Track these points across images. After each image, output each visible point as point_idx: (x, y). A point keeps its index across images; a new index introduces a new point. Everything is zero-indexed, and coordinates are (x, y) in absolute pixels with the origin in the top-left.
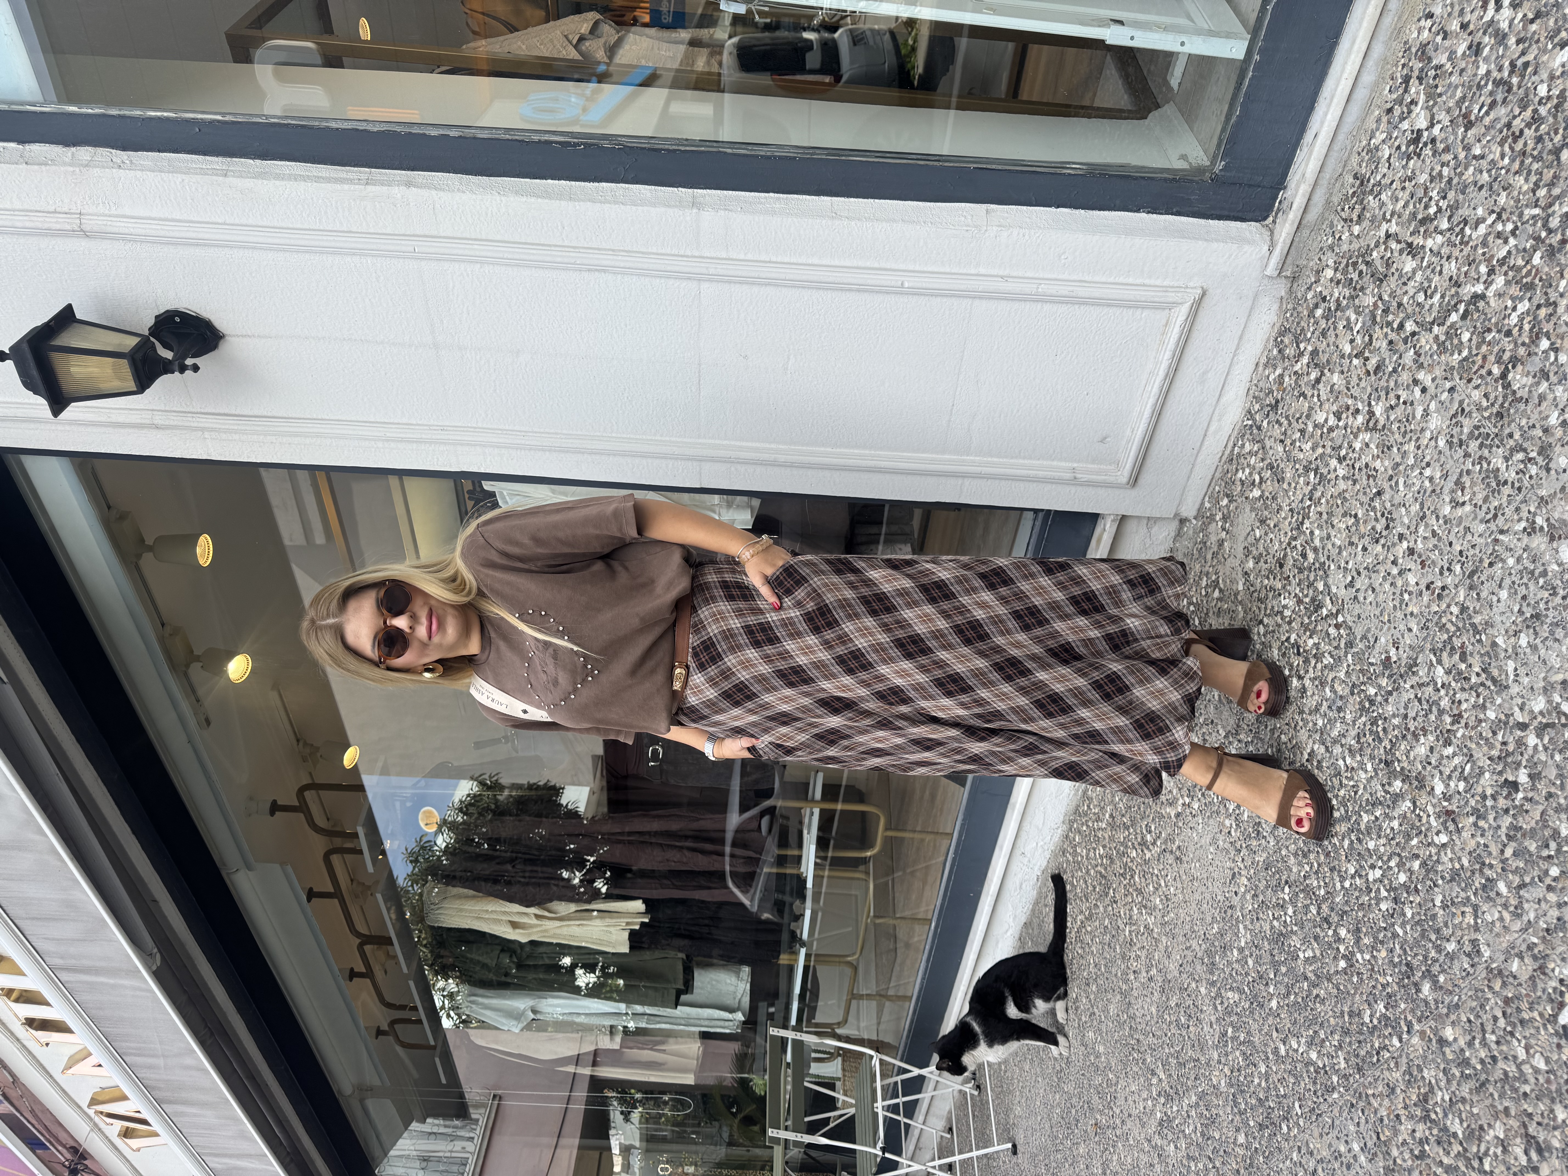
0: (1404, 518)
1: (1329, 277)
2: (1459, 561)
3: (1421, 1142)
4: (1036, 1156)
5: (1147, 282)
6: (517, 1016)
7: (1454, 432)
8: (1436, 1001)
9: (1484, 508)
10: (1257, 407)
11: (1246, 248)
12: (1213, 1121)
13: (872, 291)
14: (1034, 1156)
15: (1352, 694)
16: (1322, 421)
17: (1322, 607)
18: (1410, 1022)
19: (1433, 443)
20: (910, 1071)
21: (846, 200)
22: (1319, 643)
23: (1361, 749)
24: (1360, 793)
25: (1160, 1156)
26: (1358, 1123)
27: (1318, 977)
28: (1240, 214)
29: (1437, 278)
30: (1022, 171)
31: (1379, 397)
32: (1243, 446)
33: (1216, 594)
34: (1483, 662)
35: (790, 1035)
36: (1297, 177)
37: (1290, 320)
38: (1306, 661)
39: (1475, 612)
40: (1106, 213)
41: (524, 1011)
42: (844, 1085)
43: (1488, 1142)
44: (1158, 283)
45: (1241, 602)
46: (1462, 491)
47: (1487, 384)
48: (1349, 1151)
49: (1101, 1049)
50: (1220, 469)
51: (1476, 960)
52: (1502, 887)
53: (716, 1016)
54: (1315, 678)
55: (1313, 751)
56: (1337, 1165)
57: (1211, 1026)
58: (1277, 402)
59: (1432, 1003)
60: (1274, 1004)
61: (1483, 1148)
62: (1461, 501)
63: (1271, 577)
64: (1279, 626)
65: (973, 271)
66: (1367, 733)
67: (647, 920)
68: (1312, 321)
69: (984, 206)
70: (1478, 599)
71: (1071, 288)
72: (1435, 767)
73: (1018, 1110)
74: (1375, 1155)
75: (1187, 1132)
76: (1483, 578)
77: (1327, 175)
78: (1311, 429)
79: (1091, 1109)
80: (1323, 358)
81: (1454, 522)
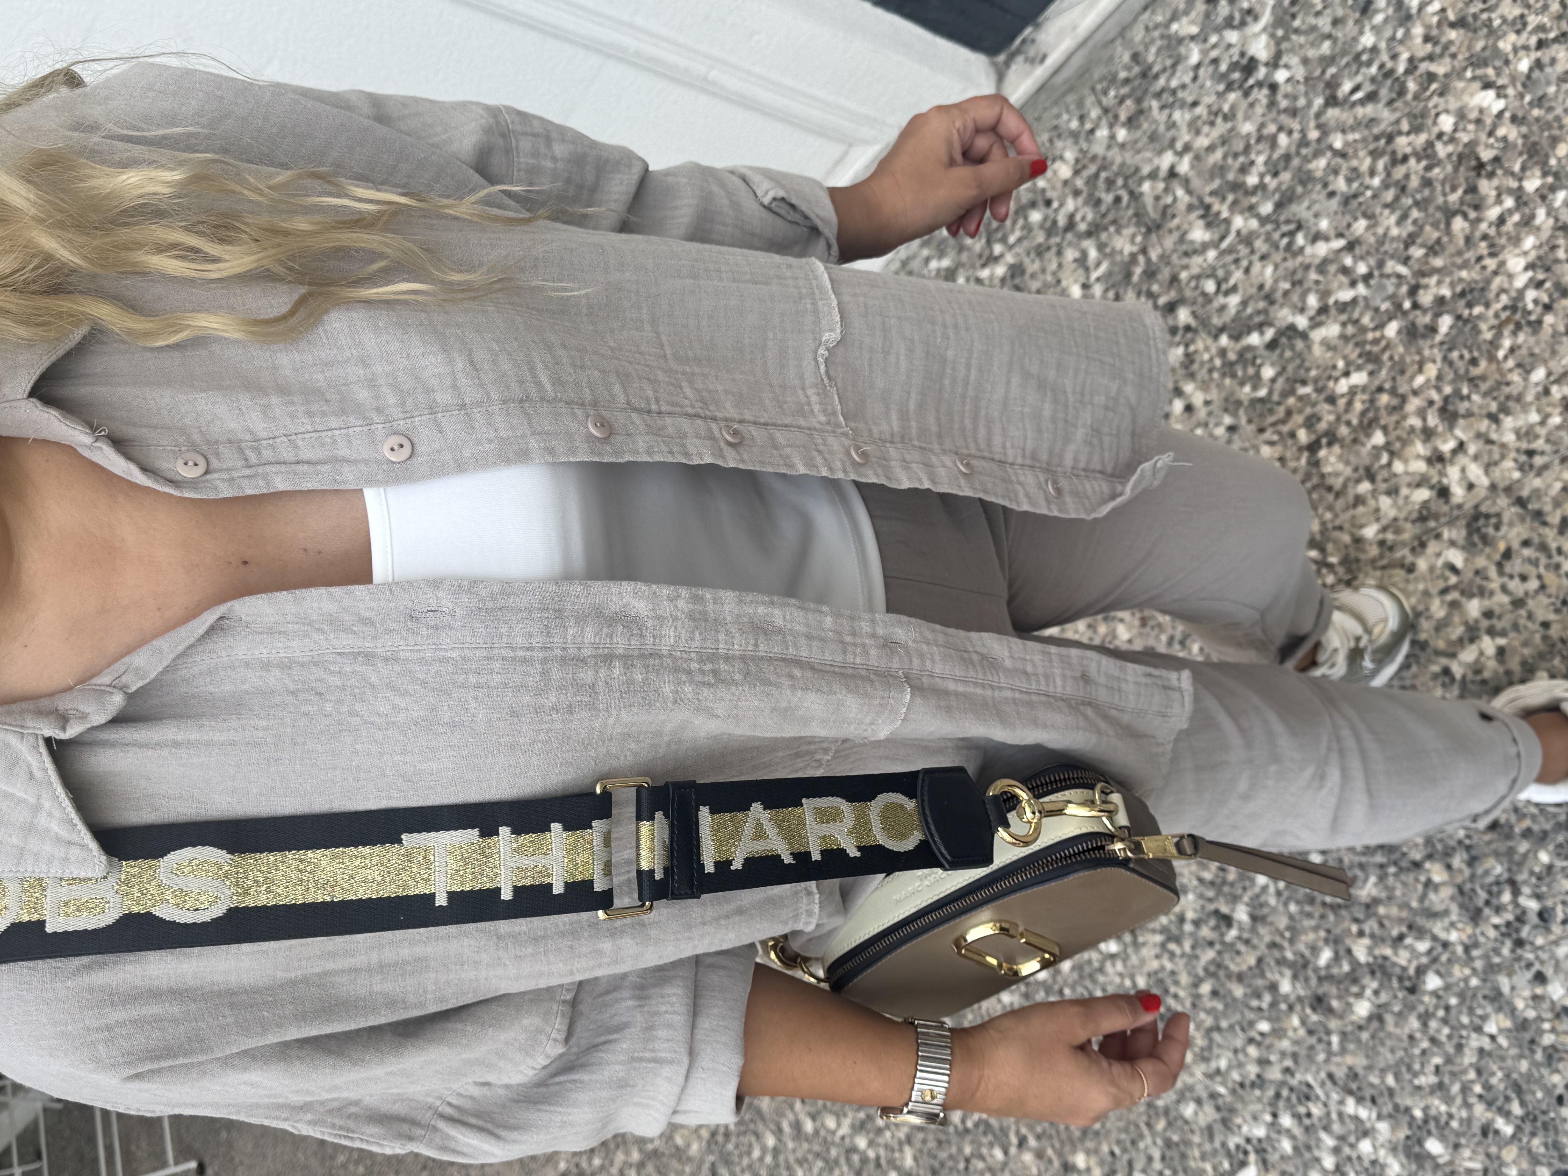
1: (1062, 175)
28: (973, 39)
29: (1239, 274)
36: (1060, 21)
47: (1286, 446)
65: (625, 19)
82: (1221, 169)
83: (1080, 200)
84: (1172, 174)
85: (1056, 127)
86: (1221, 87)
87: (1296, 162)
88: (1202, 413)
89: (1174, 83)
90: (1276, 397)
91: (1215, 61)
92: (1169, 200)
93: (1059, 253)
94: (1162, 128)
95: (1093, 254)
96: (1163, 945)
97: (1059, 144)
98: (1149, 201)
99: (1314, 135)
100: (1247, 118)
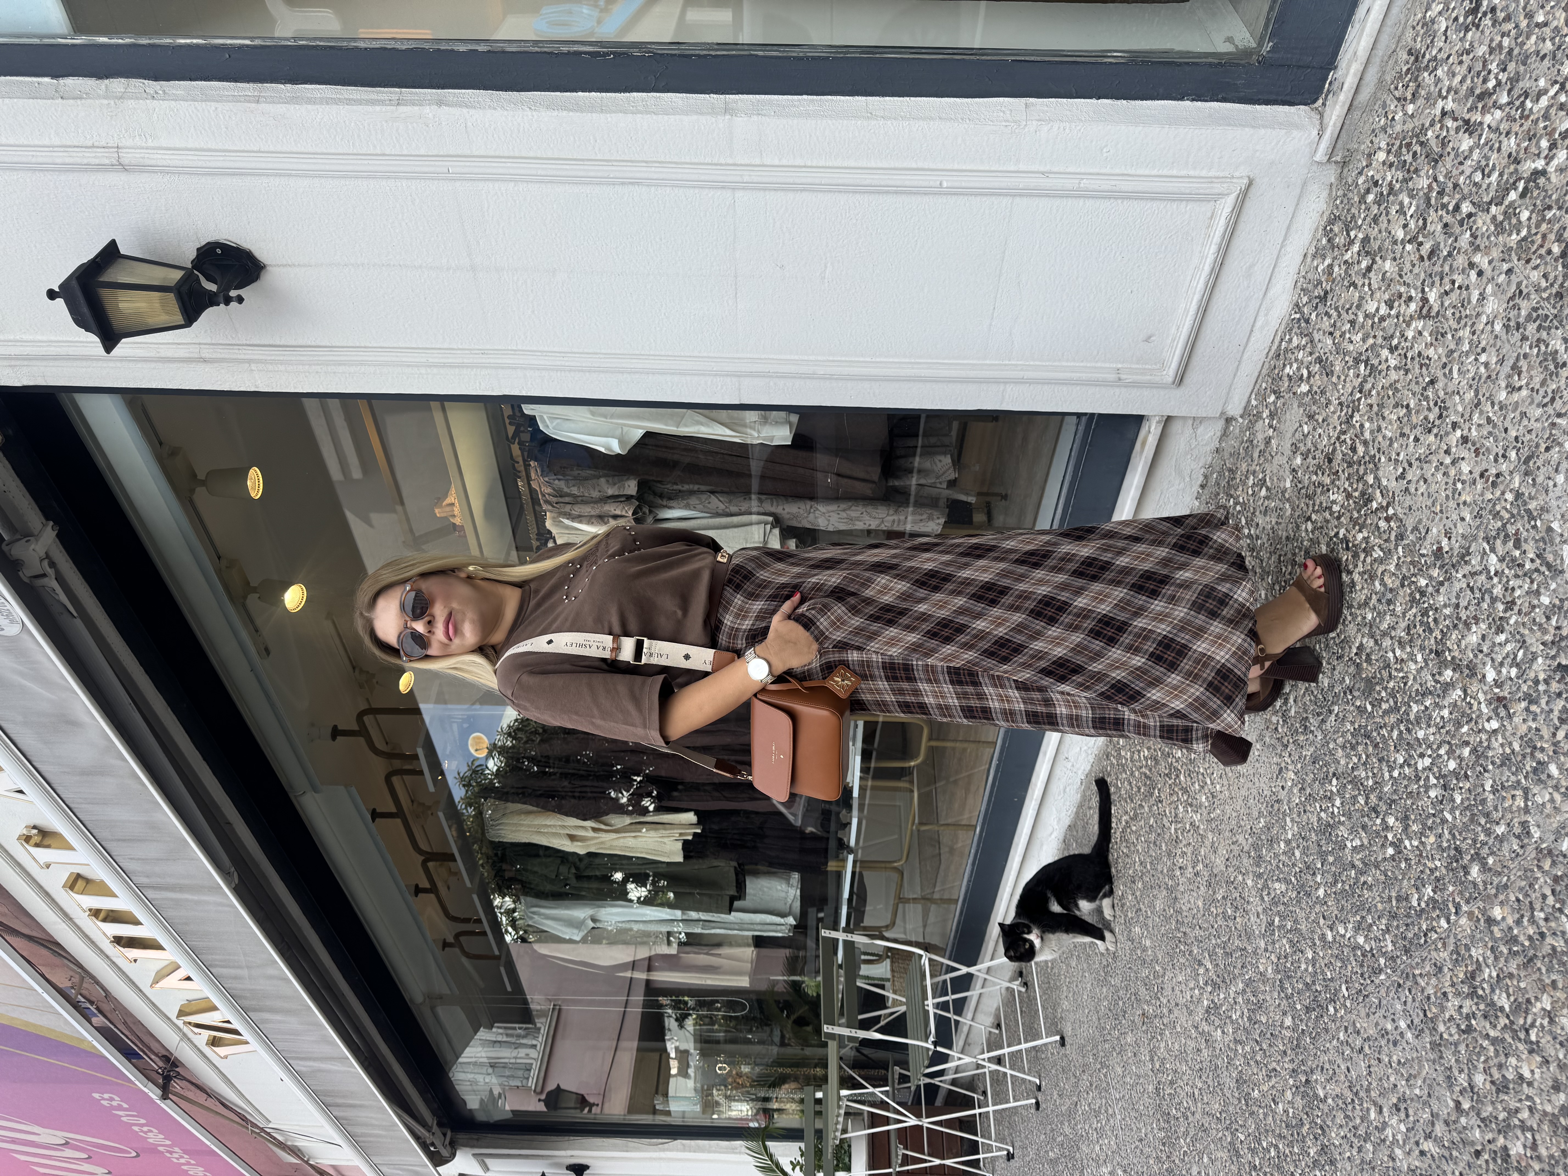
0: (1457, 405)
1: (1381, 160)
2: (1514, 447)
3: (1468, 1017)
4: (1084, 1046)
5: (1192, 173)
6: (577, 924)
7: (1511, 315)
8: (1485, 883)
9: (1542, 392)
10: (1305, 299)
11: (1295, 133)
12: (1260, 1006)
13: (911, 193)
14: (1081, 1048)
15: (1403, 586)
16: (1373, 310)
17: (1371, 501)
18: (1459, 903)
19: (1489, 327)
20: (958, 970)
21: (882, 99)
22: (1368, 537)
23: (1411, 641)
24: (1410, 683)
25: (1207, 1041)
26: (1405, 1002)
27: (1365, 864)
28: (1288, 98)
29: (1495, 156)
30: (1062, 63)
31: (1433, 282)
32: (1291, 340)
33: (1263, 492)
34: (1537, 548)
35: (841, 936)
36: (1349, 55)
37: (1341, 207)
38: (1356, 556)
39: (1531, 498)
40: (1149, 102)
41: (584, 920)
42: (893, 985)
43: (1535, 1014)
44: (1204, 173)
45: (1288, 500)
46: (1519, 375)
47: (1546, 264)
48: (1396, 1028)
49: (1148, 943)
50: (1267, 366)
51: (1526, 841)
52: (1553, 769)
53: (768, 921)
54: (1364, 573)
55: (1361, 645)
56: (1383, 1042)
57: (1258, 916)
58: (1326, 293)
59: (1481, 884)
60: (1321, 892)
61: (1529, 1021)
62: (1517, 385)
63: (1320, 473)
64: (1327, 521)
65: (1012, 168)
66: (1418, 624)
67: (699, 831)
68: (1363, 207)
69: (1023, 100)
70: (1534, 485)
71: (1113, 183)
72: (1487, 655)
73: (1065, 1005)
74: (1422, 1031)
75: (1234, 1017)
76: (1538, 464)
77: (1380, 52)
78: (1361, 319)
79: (1138, 1001)
80: (1375, 245)
81: (1510, 408)
82: (1471, 90)
83: (1393, 169)
84: (1444, 113)
85: (1373, 131)
86: (1462, 35)
87: (1516, 52)
88: (1488, 273)
89: (1434, 53)
90: (1534, 231)
91: (1456, 19)
92: (1445, 134)
93: (1387, 214)
94: (1432, 88)
95: (1406, 201)
96: (1527, 709)
97: (1376, 140)
98: (1433, 143)
99: (1524, 24)
100: (1481, 44)
